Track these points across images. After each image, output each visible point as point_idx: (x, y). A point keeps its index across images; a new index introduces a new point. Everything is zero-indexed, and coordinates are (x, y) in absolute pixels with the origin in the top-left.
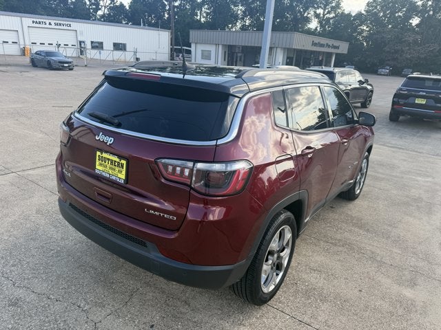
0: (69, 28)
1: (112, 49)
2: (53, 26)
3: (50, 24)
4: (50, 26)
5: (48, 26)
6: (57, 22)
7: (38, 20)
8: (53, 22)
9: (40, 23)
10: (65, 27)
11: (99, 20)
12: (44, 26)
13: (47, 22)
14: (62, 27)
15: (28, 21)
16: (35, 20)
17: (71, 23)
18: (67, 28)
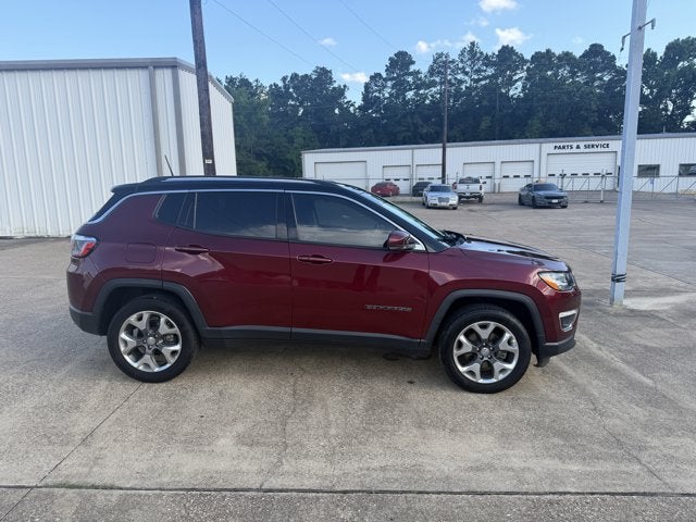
0: (606, 150)
1: (677, 174)
2: (582, 149)
3: (578, 147)
4: (578, 151)
5: (574, 150)
6: (588, 143)
7: (562, 144)
8: (582, 144)
9: (564, 147)
10: (599, 149)
11: (688, 130)
12: (569, 151)
13: (575, 145)
14: (595, 150)
15: (548, 146)
16: (558, 145)
17: (610, 142)
18: (603, 150)
